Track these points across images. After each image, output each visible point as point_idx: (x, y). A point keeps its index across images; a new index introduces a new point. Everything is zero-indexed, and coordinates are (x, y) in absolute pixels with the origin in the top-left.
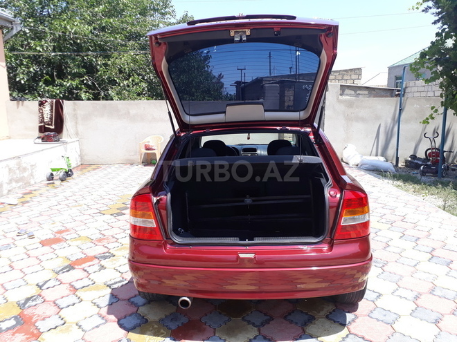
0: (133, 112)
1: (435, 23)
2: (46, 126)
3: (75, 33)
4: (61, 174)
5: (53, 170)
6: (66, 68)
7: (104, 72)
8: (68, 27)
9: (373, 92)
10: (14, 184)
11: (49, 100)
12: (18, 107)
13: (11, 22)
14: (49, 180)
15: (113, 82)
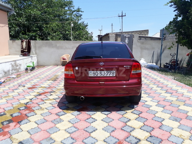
0: (58, 45)
1: (174, 11)
2: (24, 50)
3: (34, 14)
4: (31, 68)
5: (28, 66)
6: (31, 28)
7: (46, 30)
8: (32, 12)
9: (153, 39)
10: (14, 71)
11: (25, 40)
12: (13, 43)
13: (11, 9)
14: (26, 70)
15: (49, 34)
